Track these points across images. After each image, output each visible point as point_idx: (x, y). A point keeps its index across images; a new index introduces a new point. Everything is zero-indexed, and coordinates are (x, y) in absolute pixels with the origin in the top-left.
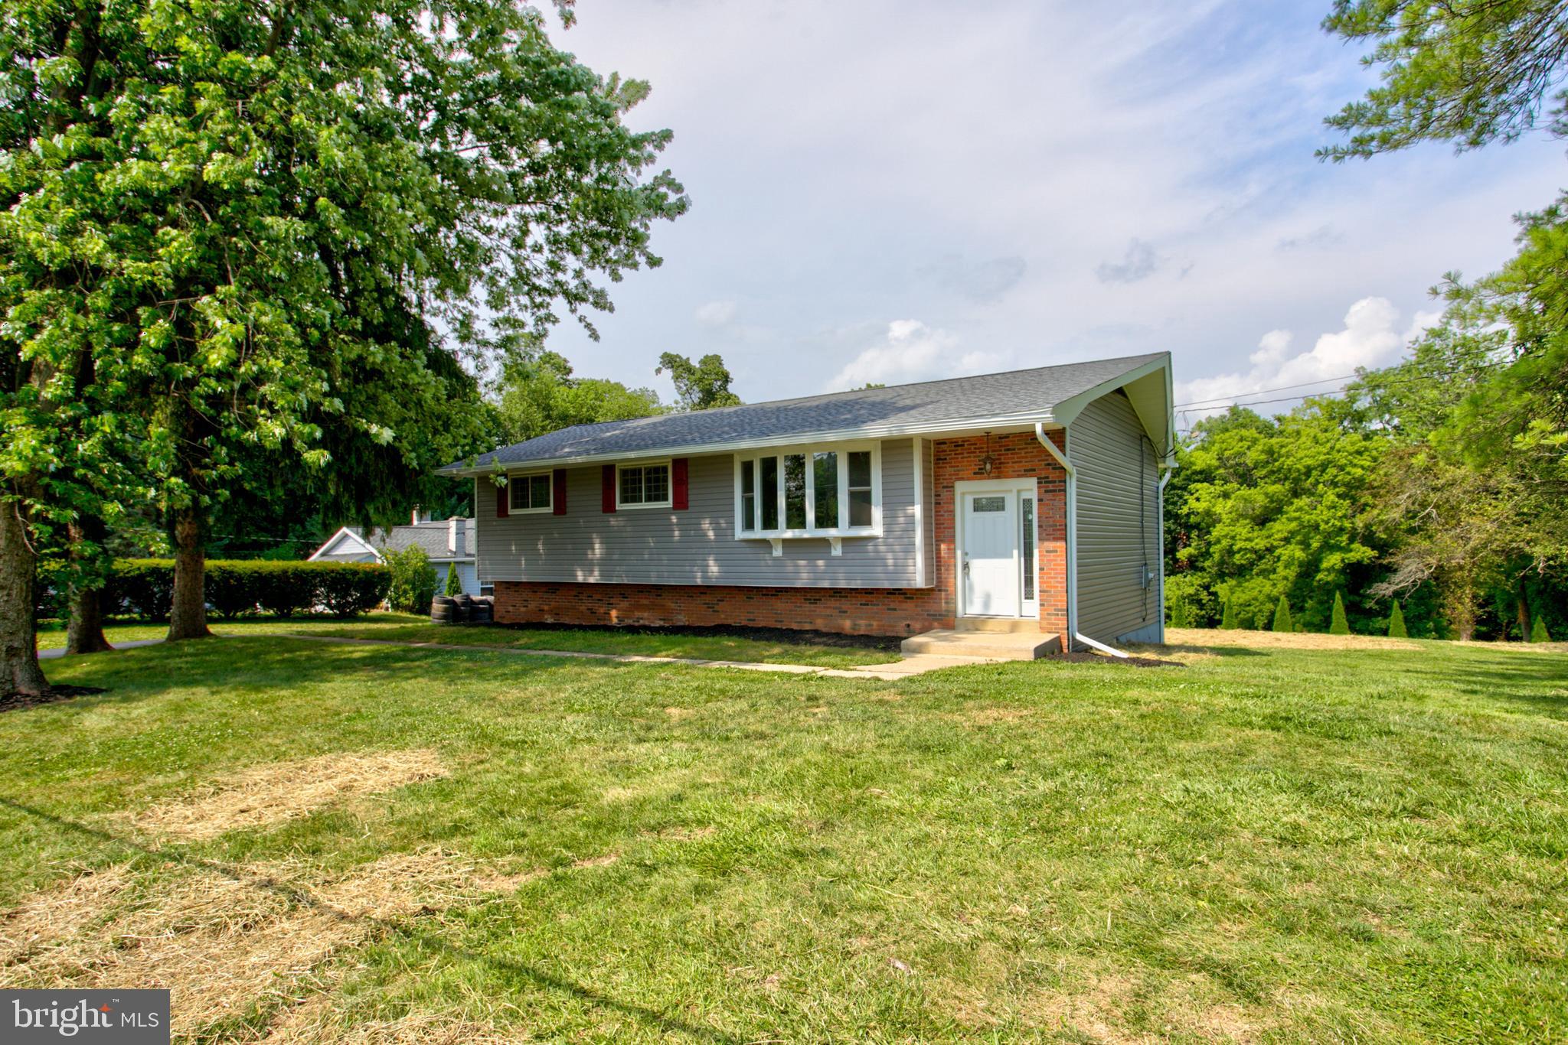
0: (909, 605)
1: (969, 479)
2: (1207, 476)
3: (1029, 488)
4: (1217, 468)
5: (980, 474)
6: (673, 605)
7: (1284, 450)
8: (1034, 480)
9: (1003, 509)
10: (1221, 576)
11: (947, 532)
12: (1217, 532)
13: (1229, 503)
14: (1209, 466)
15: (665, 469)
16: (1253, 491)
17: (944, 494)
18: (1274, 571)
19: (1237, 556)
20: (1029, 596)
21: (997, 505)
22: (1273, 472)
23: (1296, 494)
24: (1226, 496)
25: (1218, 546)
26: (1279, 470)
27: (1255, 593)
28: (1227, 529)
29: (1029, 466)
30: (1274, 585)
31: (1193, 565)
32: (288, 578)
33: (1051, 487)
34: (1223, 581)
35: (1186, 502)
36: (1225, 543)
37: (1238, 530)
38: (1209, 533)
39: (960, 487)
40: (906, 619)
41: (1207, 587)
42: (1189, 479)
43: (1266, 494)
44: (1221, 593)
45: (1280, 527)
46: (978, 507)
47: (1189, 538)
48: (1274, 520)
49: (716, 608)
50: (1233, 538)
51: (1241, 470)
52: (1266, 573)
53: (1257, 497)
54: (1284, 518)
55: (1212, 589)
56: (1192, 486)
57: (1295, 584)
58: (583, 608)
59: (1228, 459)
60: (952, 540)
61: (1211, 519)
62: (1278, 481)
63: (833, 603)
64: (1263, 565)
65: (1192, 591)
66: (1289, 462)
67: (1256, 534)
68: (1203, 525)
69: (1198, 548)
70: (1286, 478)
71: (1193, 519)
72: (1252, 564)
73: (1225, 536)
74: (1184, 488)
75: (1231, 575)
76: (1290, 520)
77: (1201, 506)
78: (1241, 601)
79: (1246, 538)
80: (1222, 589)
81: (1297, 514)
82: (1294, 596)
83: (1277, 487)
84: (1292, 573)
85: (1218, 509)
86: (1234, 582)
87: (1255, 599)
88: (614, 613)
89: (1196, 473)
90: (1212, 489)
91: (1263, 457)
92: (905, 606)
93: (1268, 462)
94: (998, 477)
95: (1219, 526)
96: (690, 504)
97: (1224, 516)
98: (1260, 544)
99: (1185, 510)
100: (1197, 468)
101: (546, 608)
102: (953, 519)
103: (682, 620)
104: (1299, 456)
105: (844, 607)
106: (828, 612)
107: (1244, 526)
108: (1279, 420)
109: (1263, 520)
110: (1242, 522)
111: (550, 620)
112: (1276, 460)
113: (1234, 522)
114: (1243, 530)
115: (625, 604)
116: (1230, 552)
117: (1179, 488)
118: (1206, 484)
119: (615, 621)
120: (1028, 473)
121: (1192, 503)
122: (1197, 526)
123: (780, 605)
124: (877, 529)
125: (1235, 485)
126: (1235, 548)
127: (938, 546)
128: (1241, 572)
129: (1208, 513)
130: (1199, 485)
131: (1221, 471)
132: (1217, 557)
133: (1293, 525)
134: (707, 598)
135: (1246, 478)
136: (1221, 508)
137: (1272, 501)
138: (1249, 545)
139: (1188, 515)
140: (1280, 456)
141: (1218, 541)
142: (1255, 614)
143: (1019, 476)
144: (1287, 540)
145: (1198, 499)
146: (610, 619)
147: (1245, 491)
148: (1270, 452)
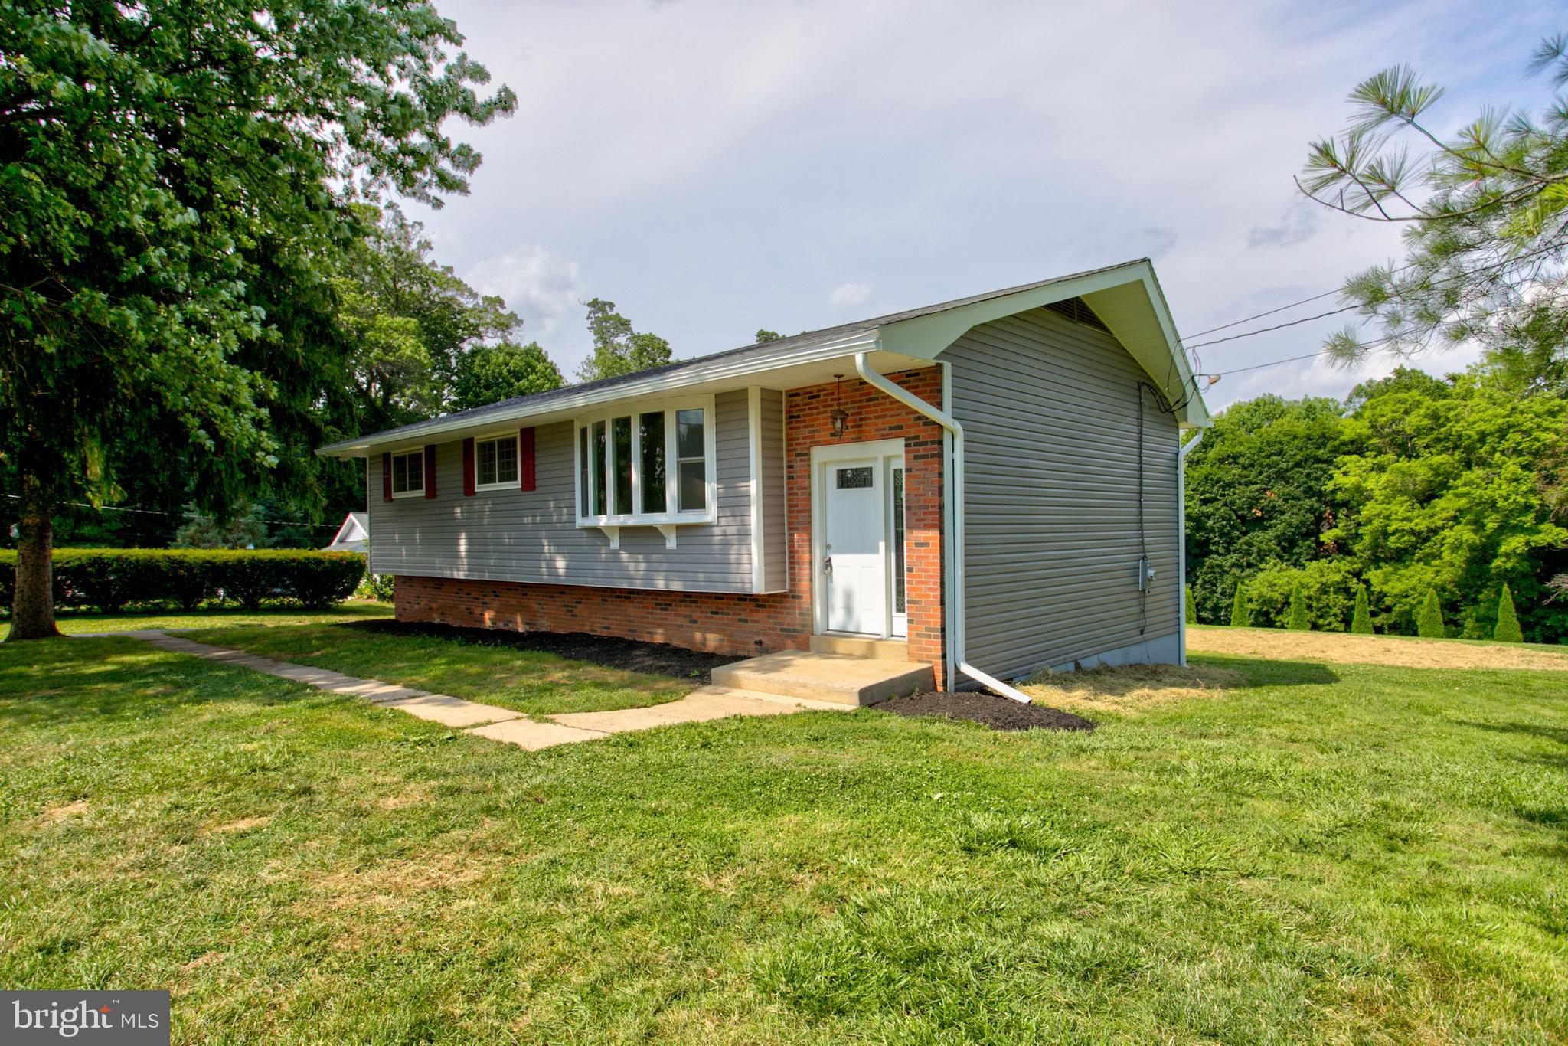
0: (760, 615)
1: (826, 443)
2: (1357, 447)
3: (896, 453)
4: (1369, 438)
5: (837, 437)
6: (537, 607)
7: (1451, 414)
8: (902, 442)
9: (871, 485)
10: (1376, 561)
11: (802, 517)
12: (1366, 511)
13: (1385, 477)
14: (1360, 435)
15: (514, 441)
16: (1414, 462)
17: (798, 464)
18: (1439, 557)
19: (1392, 539)
20: (900, 607)
21: (863, 478)
22: (1438, 440)
23: (1468, 466)
24: (1381, 469)
25: (1368, 527)
26: (1446, 438)
27: (1414, 582)
28: (1379, 508)
29: (891, 424)
30: (1437, 572)
31: (1343, 548)
32: (244, 567)
33: (921, 450)
34: (1378, 568)
35: (1331, 478)
36: (1376, 523)
37: (1393, 508)
38: (1358, 512)
39: (819, 454)
40: (757, 633)
41: (1357, 575)
42: (1336, 451)
43: (1431, 467)
44: (1374, 581)
45: (1445, 505)
46: (843, 481)
47: (1335, 517)
48: (1440, 497)
50: (1387, 518)
51: (1399, 439)
52: (1426, 560)
53: (1420, 470)
54: (1450, 494)
55: (1364, 577)
56: (1340, 459)
57: (1467, 571)
58: (463, 607)
59: (1383, 427)
60: (807, 527)
61: (1362, 497)
62: (1445, 450)
63: (683, 610)
64: (1426, 549)
65: (1338, 578)
66: (1458, 427)
67: (1416, 513)
68: (1351, 503)
69: (1347, 529)
70: (1456, 448)
71: (1339, 496)
72: (1415, 547)
73: (1378, 515)
74: (1329, 462)
75: (1386, 560)
76: (1458, 496)
77: (1349, 482)
78: (1396, 591)
79: (1406, 519)
80: (1374, 576)
81: (1465, 489)
82: (1466, 586)
83: (1444, 458)
84: (1460, 558)
85: (1369, 485)
86: (1390, 569)
87: (1413, 589)
88: (488, 615)
89: (1344, 443)
90: (1363, 461)
91: (1426, 422)
92: (756, 616)
93: (1432, 429)
94: (858, 439)
95: (1370, 504)
96: (537, 483)
97: (1377, 492)
98: (1421, 524)
99: (1330, 486)
100: (1345, 438)
101: (434, 606)
102: (809, 499)
104: (1471, 419)
105: (695, 616)
106: (679, 621)
107: (1402, 504)
108: (1454, 378)
109: (1427, 497)
110: (1400, 499)
112: (1443, 425)
113: (1388, 500)
114: (1400, 508)
115: (496, 604)
116: (1386, 535)
117: (1324, 462)
118: (1355, 457)
119: (488, 623)
120: (892, 432)
121: (1339, 478)
122: (1345, 504)
123: (633, 610)
124: (710, 514)
125: (1391, 456)
126: (1390, 529)
127: (792, 535)
128: (1400, 557)
129: (1358, 489)
130: (1347, 458)
131: (1374, 441)
132: (1367, 539)
133: (1463, 503)
135: (1405, 448)
136: (1374, 483)
137: (1438, 475)
138: (1407, 526)
139: (1333, 492)
140: (1448, 420)
141: (1369, 521)
142: (1413, 607)
143: (883, 437)
144: (1456, 519)
145: (1345, 474)
146: (482, 621)
147: (1403, 463)
148: (1435, 416)
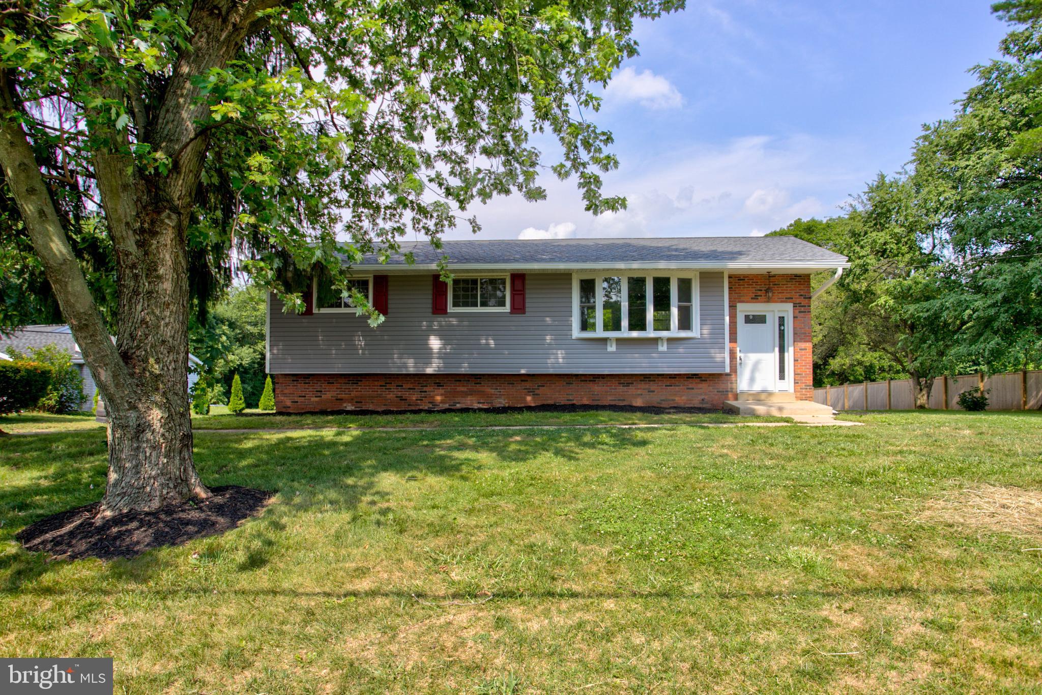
0: (704, 386)
1: (747, 302)
3: (787, 310)
5: (755, 299)
6: (492, 391)
8: (791, 305)
9: (765, 322)
11: (732, 336)
15: (503, 282)
20: (782, 376)
21: (761, 319)
29: (788, 296)
33: (802, 309)
39: (740, 306)
40: (701, 395)
46: (749, 320)
49: (537, 392)
63: (643, 385)
96: (527, 310)
102: (736, 327)
103: (501, 402)
105: (652, 388)
111: (350, 407)
120: (788, 300)
123: (597, 388)
124: (695, 332)
134: (528, 385)
143: (782, 302)
